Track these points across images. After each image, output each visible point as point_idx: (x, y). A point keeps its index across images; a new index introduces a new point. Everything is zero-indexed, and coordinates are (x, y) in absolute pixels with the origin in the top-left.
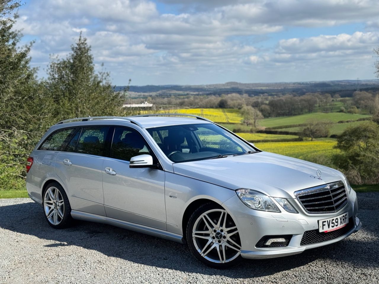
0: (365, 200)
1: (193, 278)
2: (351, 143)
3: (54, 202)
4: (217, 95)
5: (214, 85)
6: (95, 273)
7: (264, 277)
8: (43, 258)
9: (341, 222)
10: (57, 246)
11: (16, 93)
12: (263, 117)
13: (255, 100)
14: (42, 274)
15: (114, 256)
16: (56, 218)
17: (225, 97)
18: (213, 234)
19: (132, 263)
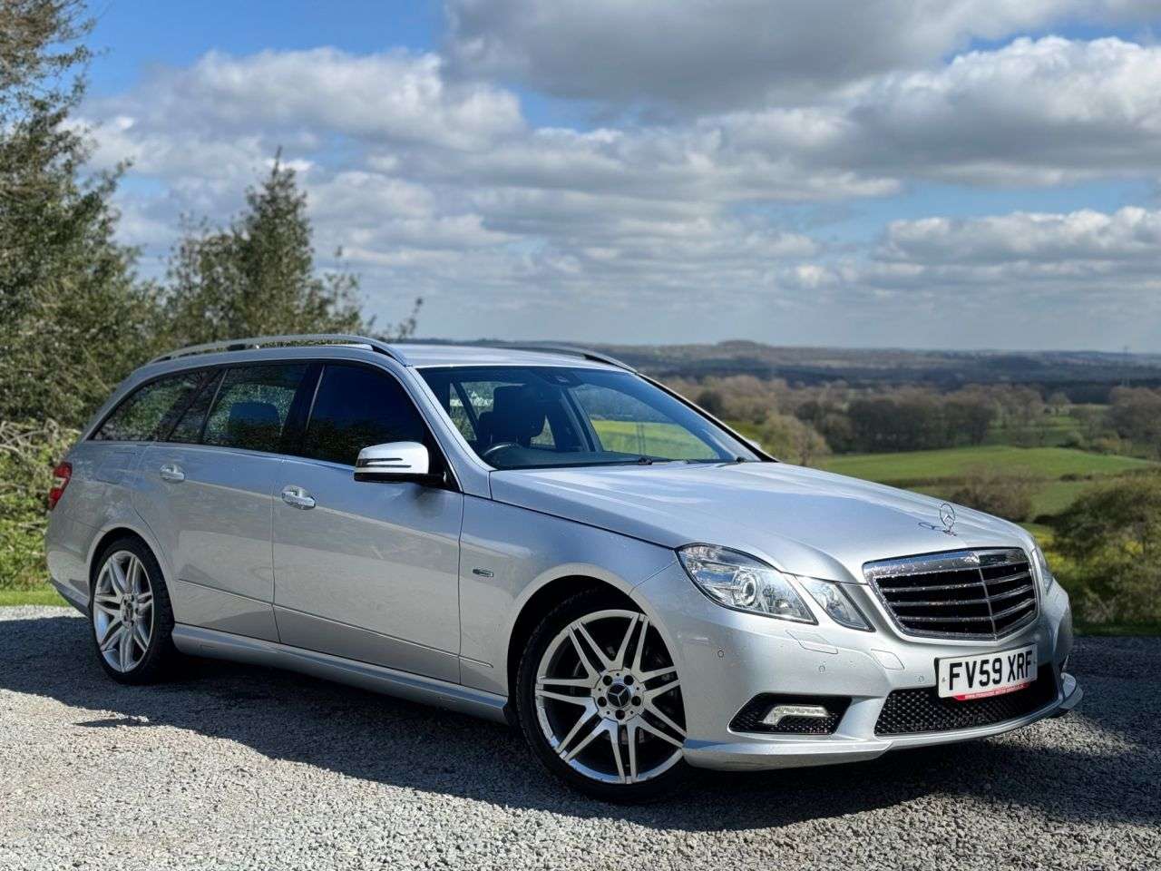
0: (1109, 653)
1: (527, 821)
2: (1096, 536)
3: (125, 601)
4: (692, 379)
5: (682, 348)
6: (217, 799)
7: (753, 830)
8: (64, 754)
9: (1012, 672)
10: (115, 726)
11: (66, 314)
12: (830, 451)
13: (809, 399)
14: (50, 794)
15: (287, 758)
16: (126, 650)
17: (715, 385)
18: (600, 689)
19: (342, 776)
